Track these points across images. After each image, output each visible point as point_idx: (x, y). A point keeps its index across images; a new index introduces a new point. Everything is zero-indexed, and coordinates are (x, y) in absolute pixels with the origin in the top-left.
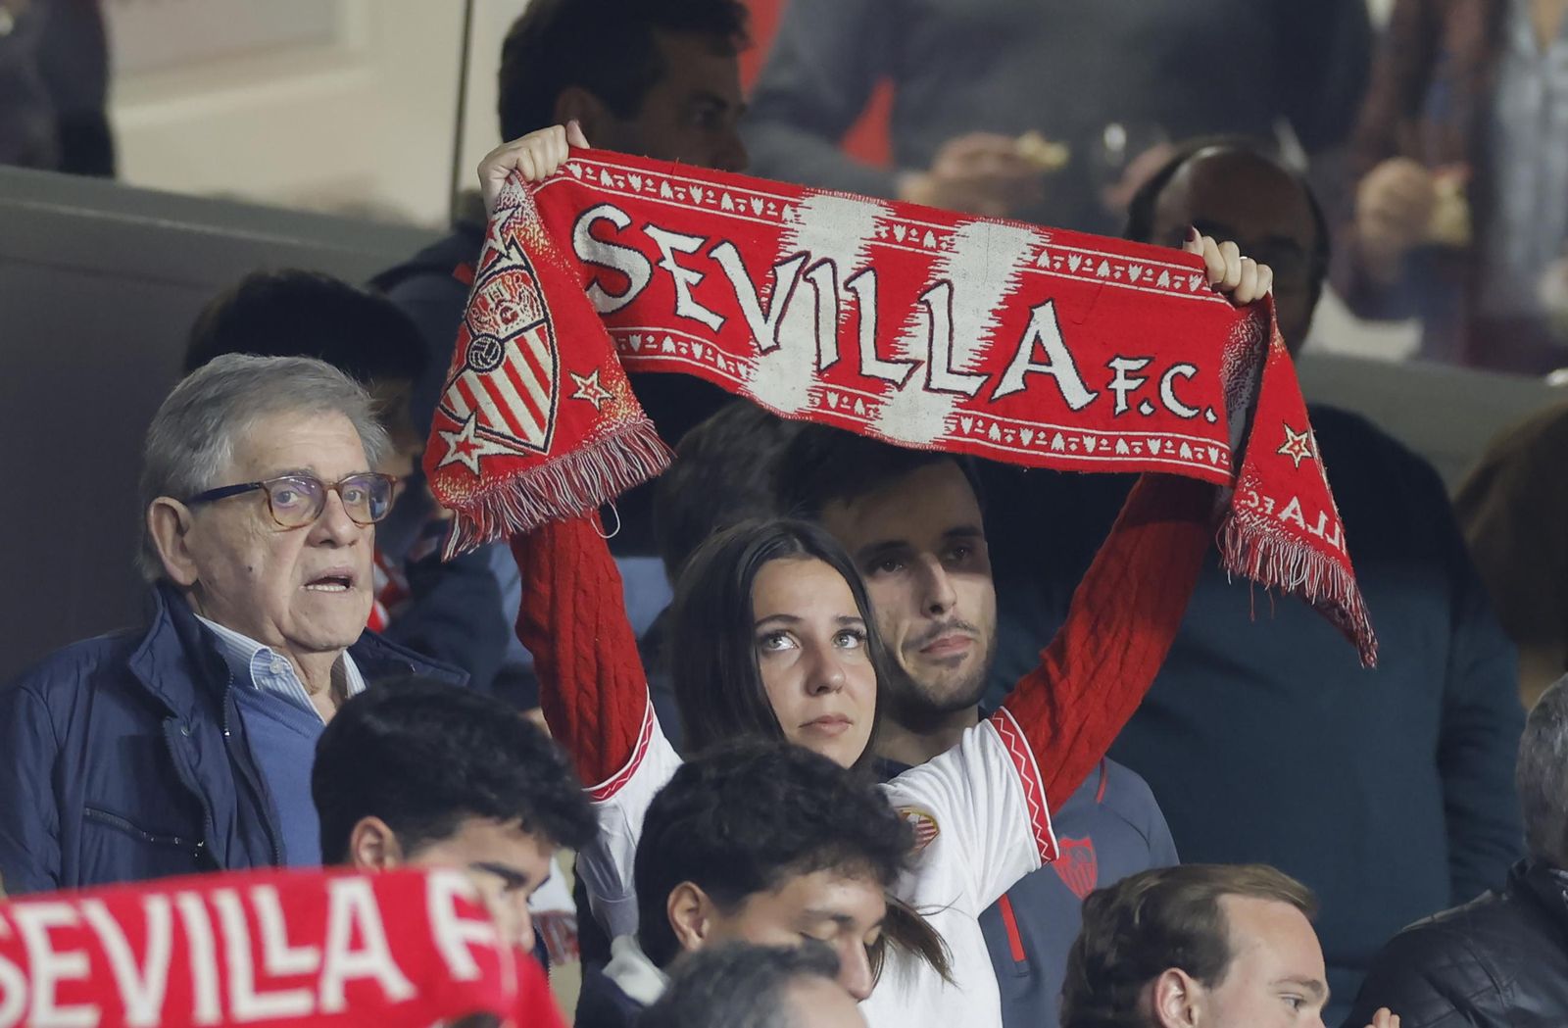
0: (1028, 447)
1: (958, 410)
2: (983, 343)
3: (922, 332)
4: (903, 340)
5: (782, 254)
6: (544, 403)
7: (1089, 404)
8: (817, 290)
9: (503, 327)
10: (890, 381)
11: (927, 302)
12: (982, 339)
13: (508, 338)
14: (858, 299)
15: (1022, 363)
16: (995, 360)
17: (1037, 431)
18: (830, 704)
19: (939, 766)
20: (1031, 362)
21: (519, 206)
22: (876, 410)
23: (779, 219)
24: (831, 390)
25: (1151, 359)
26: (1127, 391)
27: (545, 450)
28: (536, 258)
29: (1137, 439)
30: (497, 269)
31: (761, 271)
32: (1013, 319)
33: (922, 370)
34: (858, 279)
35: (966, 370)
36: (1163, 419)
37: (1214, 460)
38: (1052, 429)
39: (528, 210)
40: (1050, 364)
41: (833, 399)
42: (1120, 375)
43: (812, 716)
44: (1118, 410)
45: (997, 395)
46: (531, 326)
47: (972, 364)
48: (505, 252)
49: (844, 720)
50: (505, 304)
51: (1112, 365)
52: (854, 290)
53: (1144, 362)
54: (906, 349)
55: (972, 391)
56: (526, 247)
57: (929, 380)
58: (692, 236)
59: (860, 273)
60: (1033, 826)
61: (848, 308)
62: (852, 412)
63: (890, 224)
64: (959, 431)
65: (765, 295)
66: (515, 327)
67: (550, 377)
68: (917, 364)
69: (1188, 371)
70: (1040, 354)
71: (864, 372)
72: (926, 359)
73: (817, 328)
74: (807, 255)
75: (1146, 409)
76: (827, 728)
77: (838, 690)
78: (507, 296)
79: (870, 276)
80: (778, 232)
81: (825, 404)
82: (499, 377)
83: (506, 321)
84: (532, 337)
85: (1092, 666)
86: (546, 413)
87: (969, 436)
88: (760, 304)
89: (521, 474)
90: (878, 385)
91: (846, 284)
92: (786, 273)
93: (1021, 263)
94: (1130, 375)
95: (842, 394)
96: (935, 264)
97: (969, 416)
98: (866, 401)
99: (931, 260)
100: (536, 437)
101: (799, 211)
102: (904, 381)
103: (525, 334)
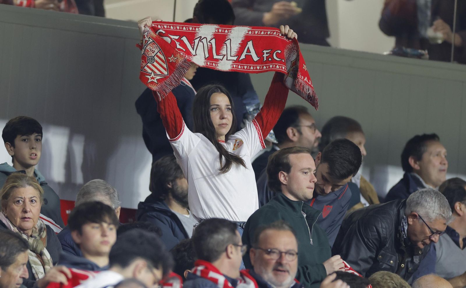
0: (246, 69)
1: (233, 63)
2: (237, 50)
3: (225, 49)
4: (221, 51)
5: (196, 37)
6: (165, 66)
7: (258, 60)
8: (203, 44)
9: (153, 54)
10: (219, 59)
11: (226, 44)
12: (237, 49)
13: (154, 56)
14: (212, 44)
15: (245, 53)
16: (239, 53)
17: (247, 66)
18: (224, 121)
19: (242, 131)
20: (246, 53)
21: (148, 31)
22: (217, 65)
23: (195, 31)
24: (208, 62)
25: (271, 50)
26: (266, 56)
27: (168, 75)
28: (154, 39)
29: (268, 65)
30: (148, 43)
31: (191, 41)
32: (243, 44)
33: (226, 57)
34: (212, 41)
35: (234, 56)
36: (274, 61)
37: (283, 69)
38: (250, 66)
39: (150, 31)
40: (250, 53)
41: (209, 63)
42: (265, 53)
43: (221, 123)
44: (264, 60)
45: (240, 60)
46: (158, 52)
47: (235, 54)
48: (149, 40)
49: (226, 124)
50: (152, 50)
51: (263, 52)
52: (211, 43)
53: (270, 50)
54: (222, 53)
55: (235, 60)
56: (152, 38)
57: (227, 58)
58: (177, 36)
59: (212, 39)
60: (260, 141)
61: (210, 46)
62: (212, 66)
63: (218, 29)
64: (233, 67)
65: (193, 46)
66: (155, 53)
67: (164, 60)
68: (224, 55)
69: (279, 52)
70: (249, 51)
71: (214, 58)
72: (226, 54)
73: (204, 51)
74: (201, 37)
75: (270, 59)
76: (223, 126)
77: (226, 119)
78: (152, 48)
79: (214, 40)
80: (195, 33)
81: (207, 64)
82: (155, 64)
83: (153, 53)
84: (159, 54)
85: (268, 110)
86: (166, 67)
87: (235, 68)
88: (192, 47)
89: (165, 81)
90: (217, 60)
91: (209, 42)
92: (197, 41)
93: (245, 34)
94: (267, 53)
95: (210, 62)
96: (227, 36)
97: (235, 64)
98: (215, 63)
99: (226, 35)
100: (166, 73)
101: (199, 29)
102: (222, 59)
103: (157, 54)
